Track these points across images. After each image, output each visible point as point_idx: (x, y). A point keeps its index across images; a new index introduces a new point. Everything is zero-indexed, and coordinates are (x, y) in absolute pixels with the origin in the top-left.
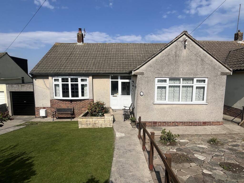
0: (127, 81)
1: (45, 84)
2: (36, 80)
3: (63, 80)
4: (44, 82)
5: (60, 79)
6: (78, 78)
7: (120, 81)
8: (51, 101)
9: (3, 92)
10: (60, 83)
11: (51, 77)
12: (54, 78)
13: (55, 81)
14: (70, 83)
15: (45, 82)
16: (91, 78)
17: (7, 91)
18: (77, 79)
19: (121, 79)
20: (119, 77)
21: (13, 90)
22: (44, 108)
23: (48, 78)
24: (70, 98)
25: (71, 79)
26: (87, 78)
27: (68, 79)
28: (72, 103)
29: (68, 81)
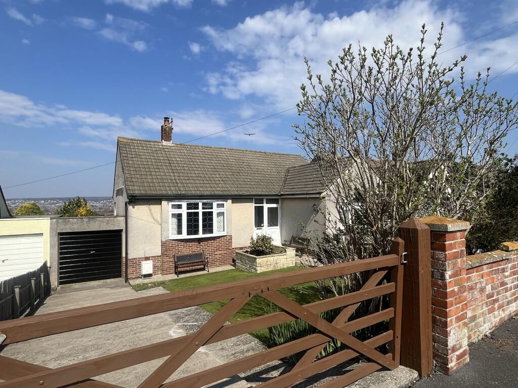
0: (274, 205)
1: (152, 214)
2: (134, 208)
3: (189, 206)
4: (150, 210)
5: (184, 204)
6: (214, 203)
7: (266, 206)
8: (163, 244)
9: (42, 234)
10: (184, 211)
11: (166, 202)
12: (171, 203)
13: (172, 208)
14: (200, 211)
15: (152, 211)
16: (230, 201)
17: (51, 232)
18: (212, 204)
19: (267, 203)
20: (265, 201)
21: (68, 229)
22: (147, 259)
23: (161, 204)
24: (201, 235)
25: (203, 204)
26: (225, 203)
27: (197, 204)
28: (200, 244)
29: (198, 208)
